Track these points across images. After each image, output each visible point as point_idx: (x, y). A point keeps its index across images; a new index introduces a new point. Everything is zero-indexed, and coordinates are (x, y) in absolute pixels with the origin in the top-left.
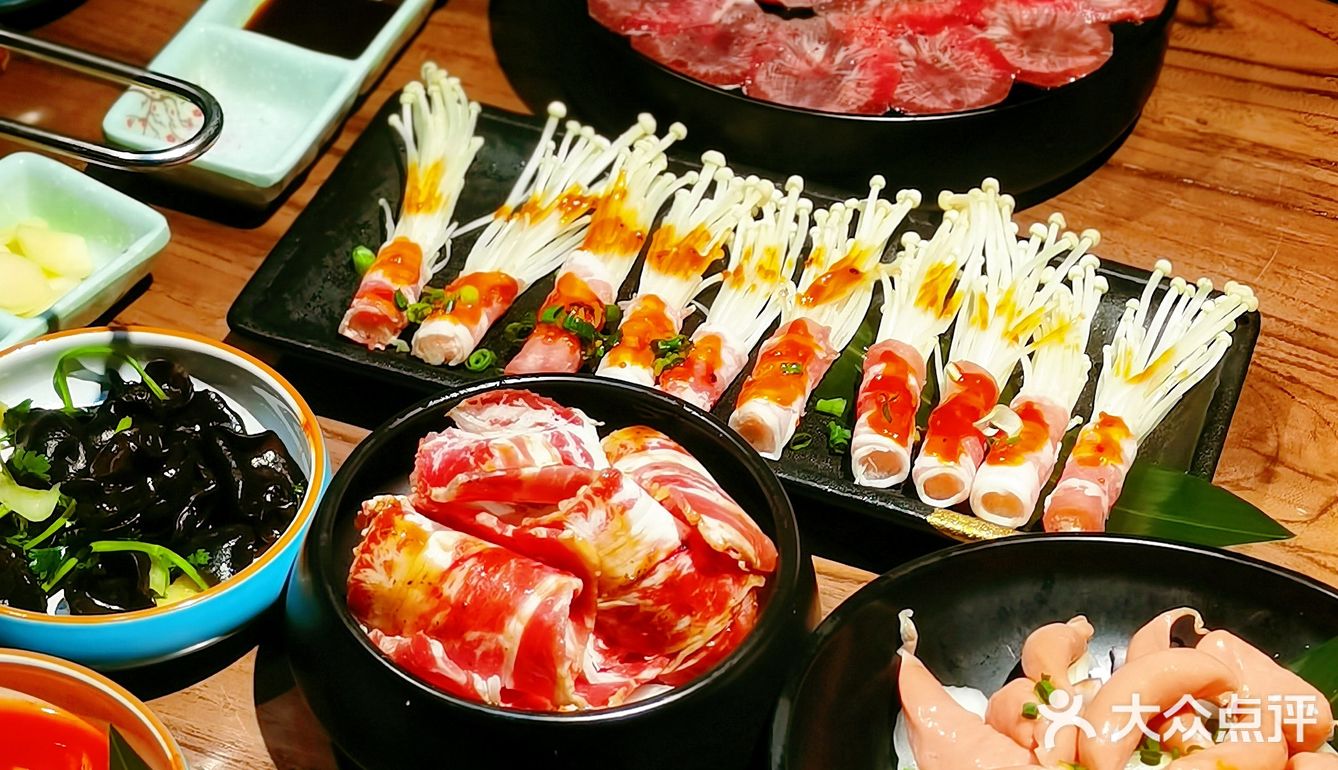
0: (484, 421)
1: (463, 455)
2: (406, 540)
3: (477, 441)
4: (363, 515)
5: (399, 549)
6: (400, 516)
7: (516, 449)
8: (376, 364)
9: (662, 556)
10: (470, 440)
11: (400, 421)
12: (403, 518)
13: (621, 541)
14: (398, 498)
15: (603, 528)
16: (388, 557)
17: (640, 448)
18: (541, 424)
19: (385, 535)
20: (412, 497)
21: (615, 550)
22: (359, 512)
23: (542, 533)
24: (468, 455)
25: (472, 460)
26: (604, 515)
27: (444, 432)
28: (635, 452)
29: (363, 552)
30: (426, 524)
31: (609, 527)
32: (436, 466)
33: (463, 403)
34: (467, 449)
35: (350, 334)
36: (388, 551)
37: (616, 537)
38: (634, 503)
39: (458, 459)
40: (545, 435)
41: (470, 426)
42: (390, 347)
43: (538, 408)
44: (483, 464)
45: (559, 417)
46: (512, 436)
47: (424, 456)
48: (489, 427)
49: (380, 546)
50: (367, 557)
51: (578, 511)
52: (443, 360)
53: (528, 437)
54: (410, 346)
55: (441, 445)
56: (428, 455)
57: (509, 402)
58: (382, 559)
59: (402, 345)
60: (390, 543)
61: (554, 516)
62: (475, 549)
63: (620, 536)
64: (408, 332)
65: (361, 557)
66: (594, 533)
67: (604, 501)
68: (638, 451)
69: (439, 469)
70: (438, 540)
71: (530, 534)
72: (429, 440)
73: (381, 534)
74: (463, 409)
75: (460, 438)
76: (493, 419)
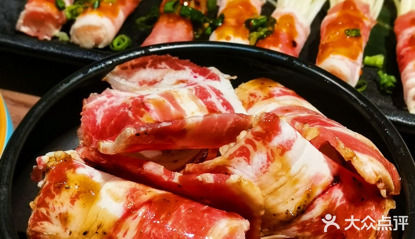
0: (134, 82)
1: (122, 110)
2: (79, 193)
3: (132, 98)
4: (38, 170)
5: (73, 202)
6: (72, 170)
7: (167, 103)
8: (44, 48)
9: (318, 191)
10: (126, 97)
11: (65, 86)
12: (74, 172)
13: (282, 180)
14: (69, 152)
15: (264, 170)
16: (63, 210)
17: (267, 96)
18: (183, 81)
19: (59, 189)
20: (82, 150)
21: (276, 189)
22: (34, 166)
23: (209, 178)
24: (127, 110)
25: (130, 114)
26: (265, 158)
27: (103, 93)
28: (264, 99)
29: (39, 206)
30: (97, 176)
31: (271, 169)
32: (99, 121)
33: (117, 69)
34: (124, 105)
35: (25, 29)
36: (62, 204)
37: (276, 177)
38: (292, 145)
39: (118, 114)
40: (189, 89)
41: (123, 87)
42: (55, 38)
43: (177, 68)
44: (142, 116)
45: (197, 75)
46: (160, 92)
47: (87, 114)
48: (138, 87)
49: (54, 200)
50: (43, 210)
51: (240, 155)
52: (94, 44)
53: (176, 92)
54: (69, 36)
55: (101, 104)
56: (91, 112)
57: (154, 66)
58: (57, 212)
59: (63, 36)
60: (64, 197)
61: (217, 160)
62: (145, 197)
63: (281, 176)
64: (67, 26)
65: (37, 211)
66: (256, 175)
67: (265, 144)
68: (266, 98)
69: (103, 124)
70: (109, 191)
71: (198, 180)
72: (92, 100)
73: (55, 188)
74: (117, 74)
75: (117, 97)
76: (141, 81)
